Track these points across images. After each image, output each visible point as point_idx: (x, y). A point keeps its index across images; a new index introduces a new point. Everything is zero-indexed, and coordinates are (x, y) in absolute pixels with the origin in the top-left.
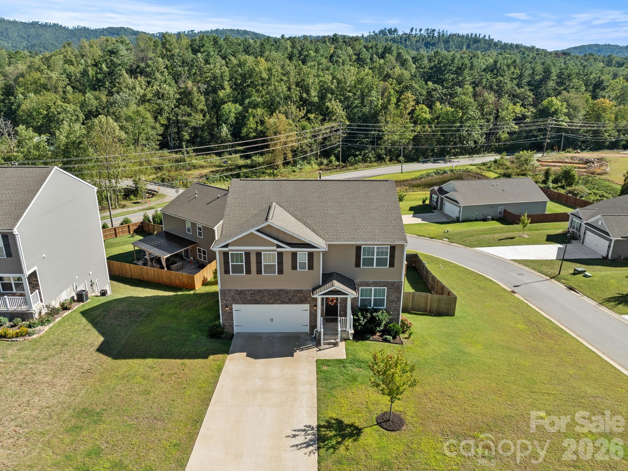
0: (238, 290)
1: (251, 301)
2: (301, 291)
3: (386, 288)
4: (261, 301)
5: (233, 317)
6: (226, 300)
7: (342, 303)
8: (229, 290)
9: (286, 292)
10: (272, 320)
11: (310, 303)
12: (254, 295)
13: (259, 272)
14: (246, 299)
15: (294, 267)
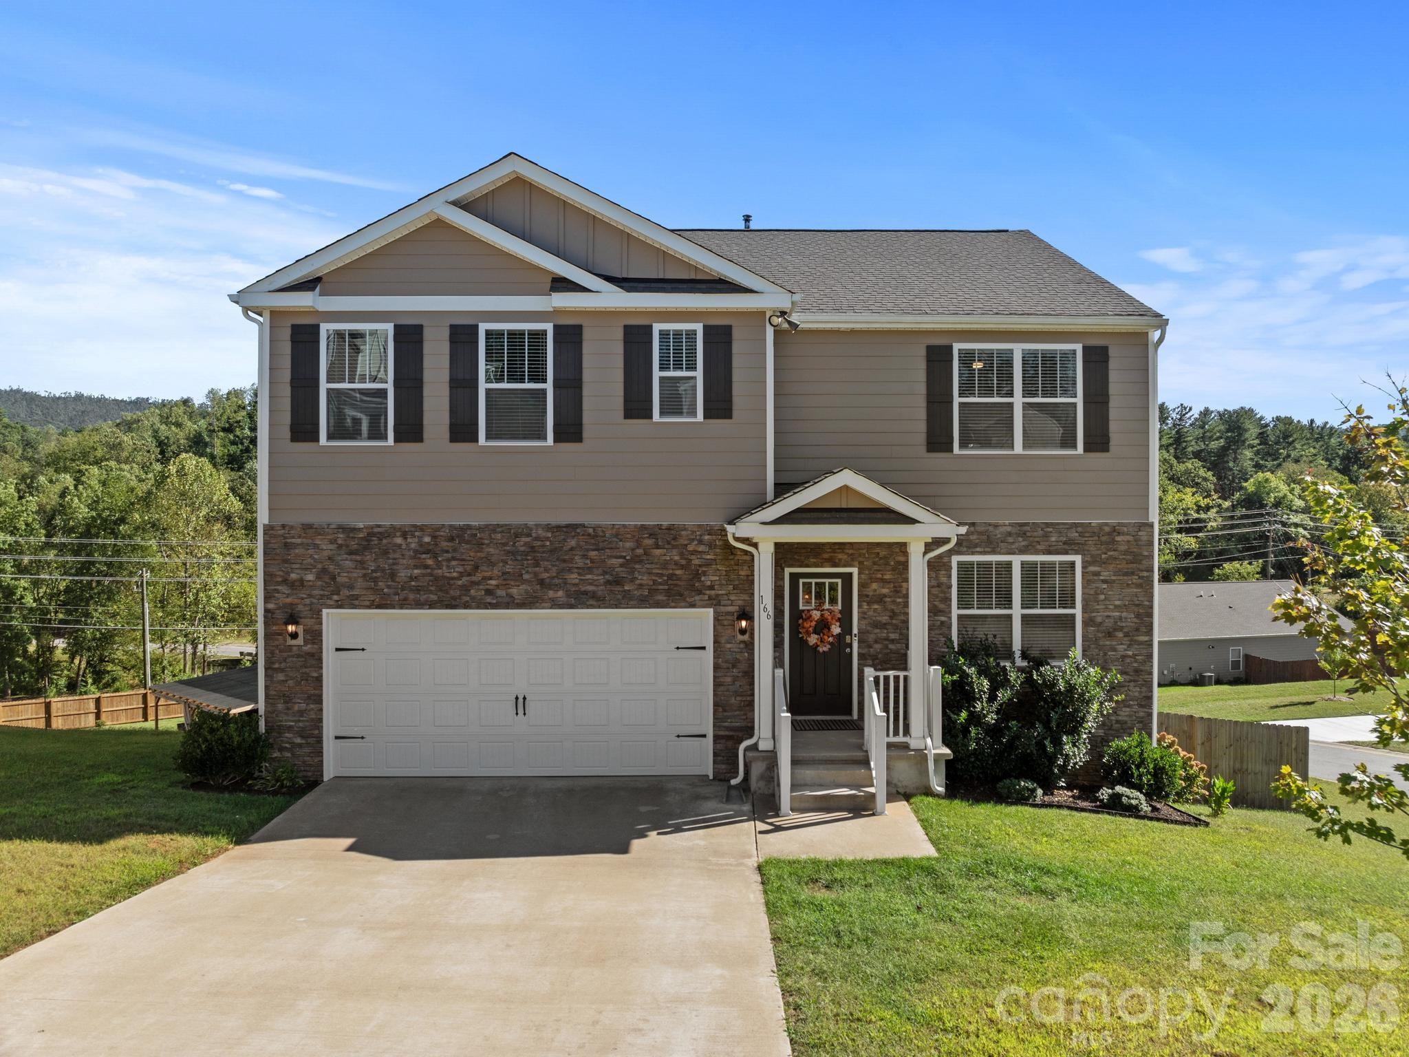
0: (355, 530)
1: (418, 590)
2: (667, 535)
3: (1078, 559)
4: (465, 589)
5: (319, 679)
6: (292, 585)
7: (871, 637)
8: (307, 527)
9: (596, 538)
10: (520, 703)
11: (714, 602)
12: (435, 557)
13: (462, 430)
14: (393, 576)
15: (637, 406)
